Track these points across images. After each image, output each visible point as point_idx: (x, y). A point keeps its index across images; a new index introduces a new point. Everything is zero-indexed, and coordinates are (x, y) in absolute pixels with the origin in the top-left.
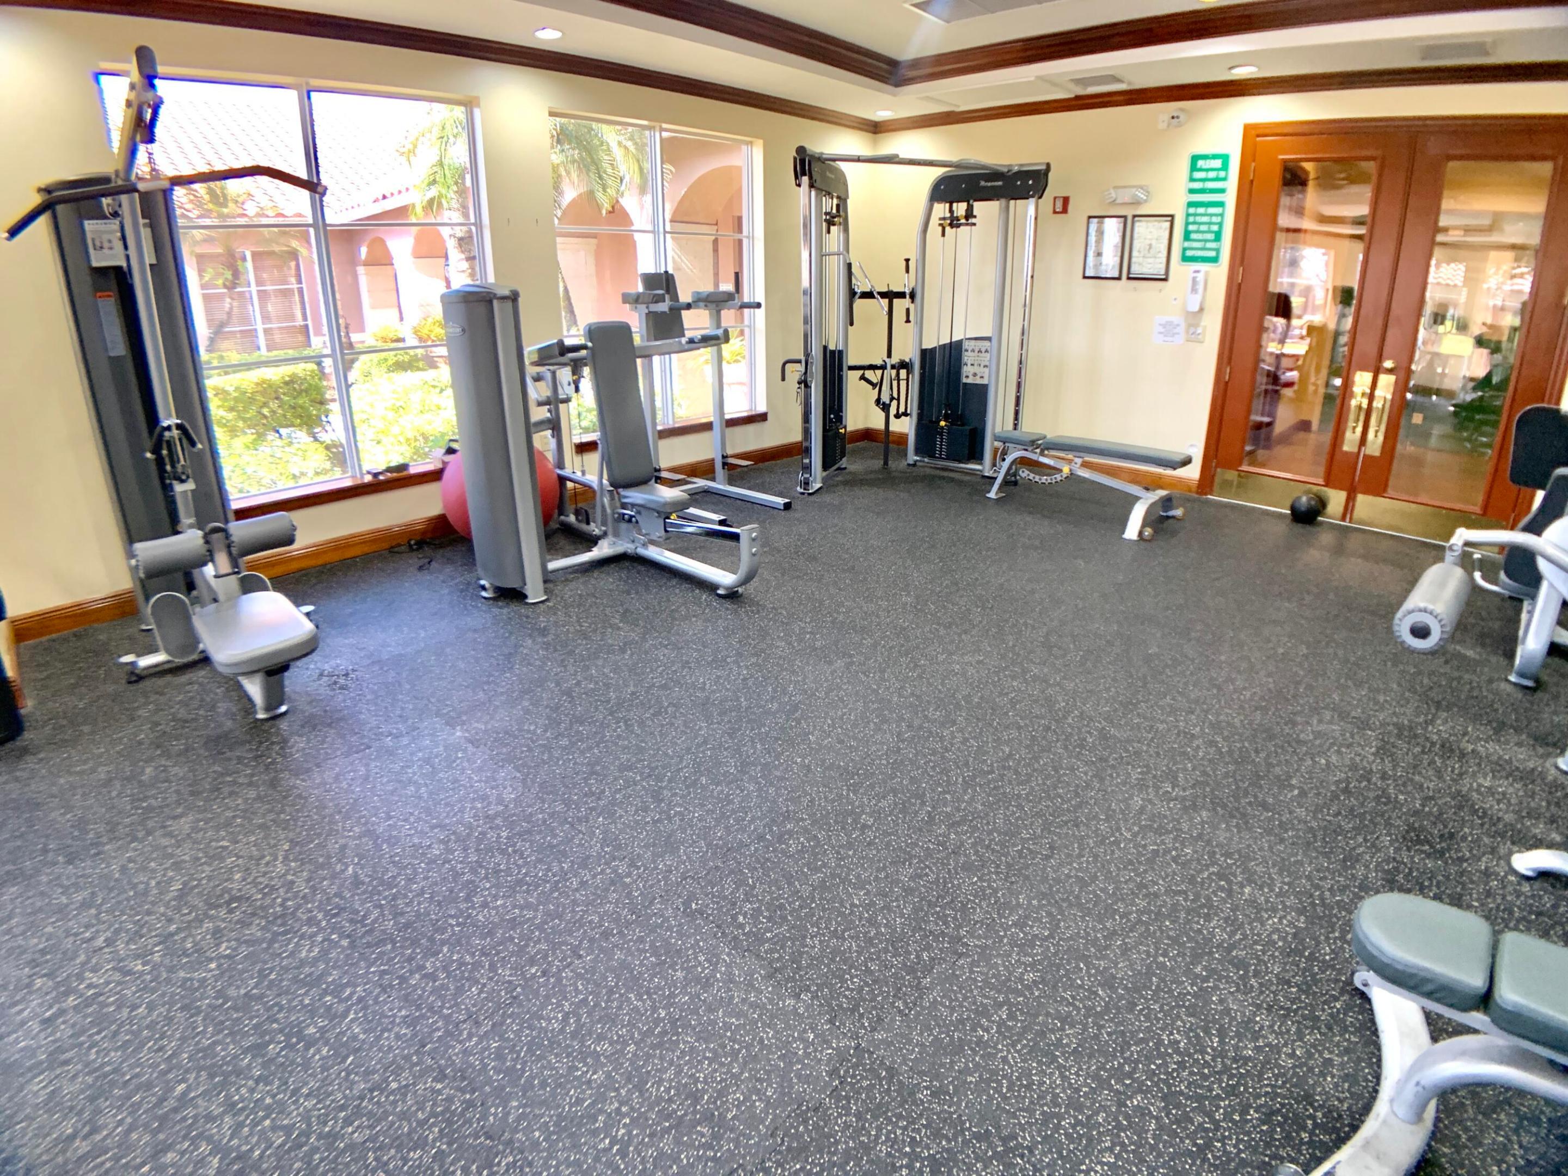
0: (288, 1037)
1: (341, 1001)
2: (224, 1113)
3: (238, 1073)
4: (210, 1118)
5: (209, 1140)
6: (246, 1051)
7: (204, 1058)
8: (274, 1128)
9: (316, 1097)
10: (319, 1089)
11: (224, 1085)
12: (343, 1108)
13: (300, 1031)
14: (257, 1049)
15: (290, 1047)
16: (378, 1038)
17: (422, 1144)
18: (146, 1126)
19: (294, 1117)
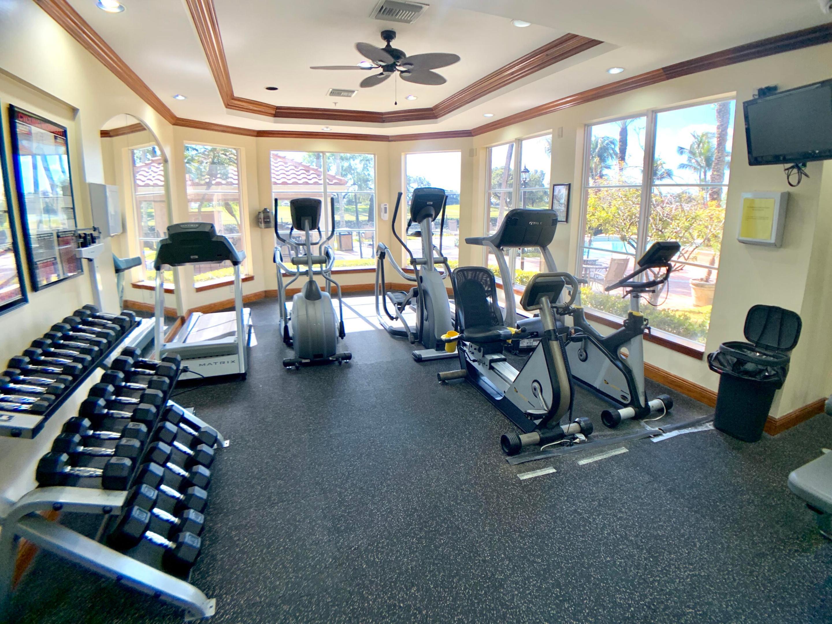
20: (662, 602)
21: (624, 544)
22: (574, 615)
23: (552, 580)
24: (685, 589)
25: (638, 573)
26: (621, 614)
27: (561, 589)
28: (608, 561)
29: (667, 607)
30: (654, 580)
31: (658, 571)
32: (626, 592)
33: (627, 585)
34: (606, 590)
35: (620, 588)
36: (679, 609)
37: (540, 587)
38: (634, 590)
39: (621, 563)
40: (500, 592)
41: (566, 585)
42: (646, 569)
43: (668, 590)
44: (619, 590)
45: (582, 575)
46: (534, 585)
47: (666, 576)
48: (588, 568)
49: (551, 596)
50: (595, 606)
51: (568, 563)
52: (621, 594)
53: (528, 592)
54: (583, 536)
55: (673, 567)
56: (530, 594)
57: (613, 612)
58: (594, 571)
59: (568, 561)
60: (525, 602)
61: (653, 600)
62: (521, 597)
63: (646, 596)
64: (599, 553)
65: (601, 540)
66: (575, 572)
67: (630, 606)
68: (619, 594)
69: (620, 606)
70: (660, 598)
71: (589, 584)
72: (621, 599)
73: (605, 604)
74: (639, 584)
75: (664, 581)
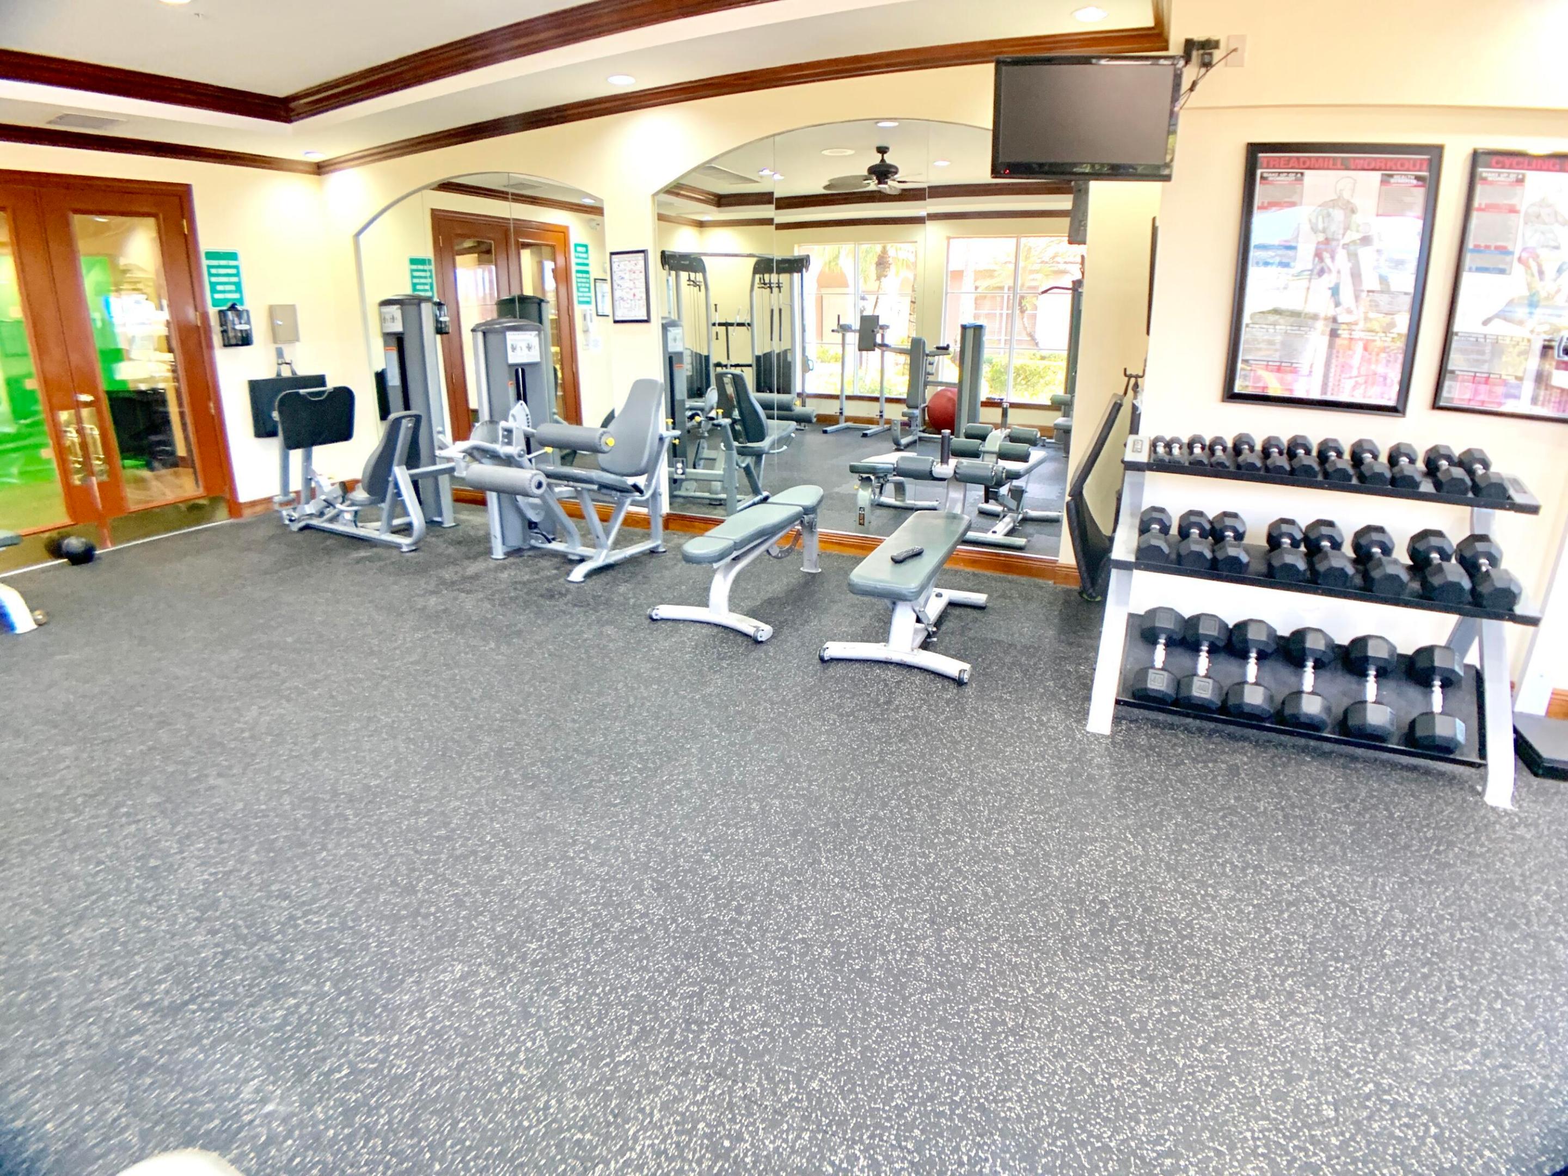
0: (842, 964)
1: (791, 952)
2: (919, 955)
3: (889, 971)
4: (929, 960)
5: (939, 948)
6: (871, 981)
7: (896, 1004)
8: (906, 919)
9: (871, 913)
10: (865, 916)
11: (903, 973)
12: (868, 895)
13: (834, 958)
14: (863, 974)
15: (848, 954)
16: (809, 909)
17: (861, 849)
18: (965, 992)
19: (893, 914)
20: (678, 1046)
21: (804, 1148)
22: (808, 946)
23: (879, 977)
24: (638, 1102)
25: (744, 1088)
26: (742, 986)
27: (853, 970)
28: (811, 1078)
29: (668, 1041)
30: (705, 1088)
31: (704, 1118)
32: (750, 1030)
33: (753, 1045)
34: (785, 1013)
35: (764, 1033)
36: (645, 1048)
37: (884, 953)
38: (738, 1043)
39: (787, 1091)
40: (924, 913)
41: (851, 982)
42: (731, 1106)
43: (673, 1079)
44: (762, 1026)
45: (838, 1014)
46: (894, 952)
47: (683, 1114)
48: (840, 1037)
49: (858, 952)
50: (788, 975)
51: (878, 1026)
52: (757, 1021)
53: (893, 937)
54: (901, 1110)
55: (672, 1151)
56: (888, 936)
57: (755, 982)
58: (824, 1038)
59: (883, 1029)
60: (883, 921)
61: (697, 1039)
62: (894, 923)
63: (713, 1043)
64: (841, 1089)
65: (858, 1127)
66: (855, 1016)
67: (733, 1008)
68: (760, 1018)
69: (749, 999)
70: (684, 1052)
71: (818, 1007)
72: (754, 1012)
73: (775, 988)
74: (731, 1062)
75: (683, 1099)
